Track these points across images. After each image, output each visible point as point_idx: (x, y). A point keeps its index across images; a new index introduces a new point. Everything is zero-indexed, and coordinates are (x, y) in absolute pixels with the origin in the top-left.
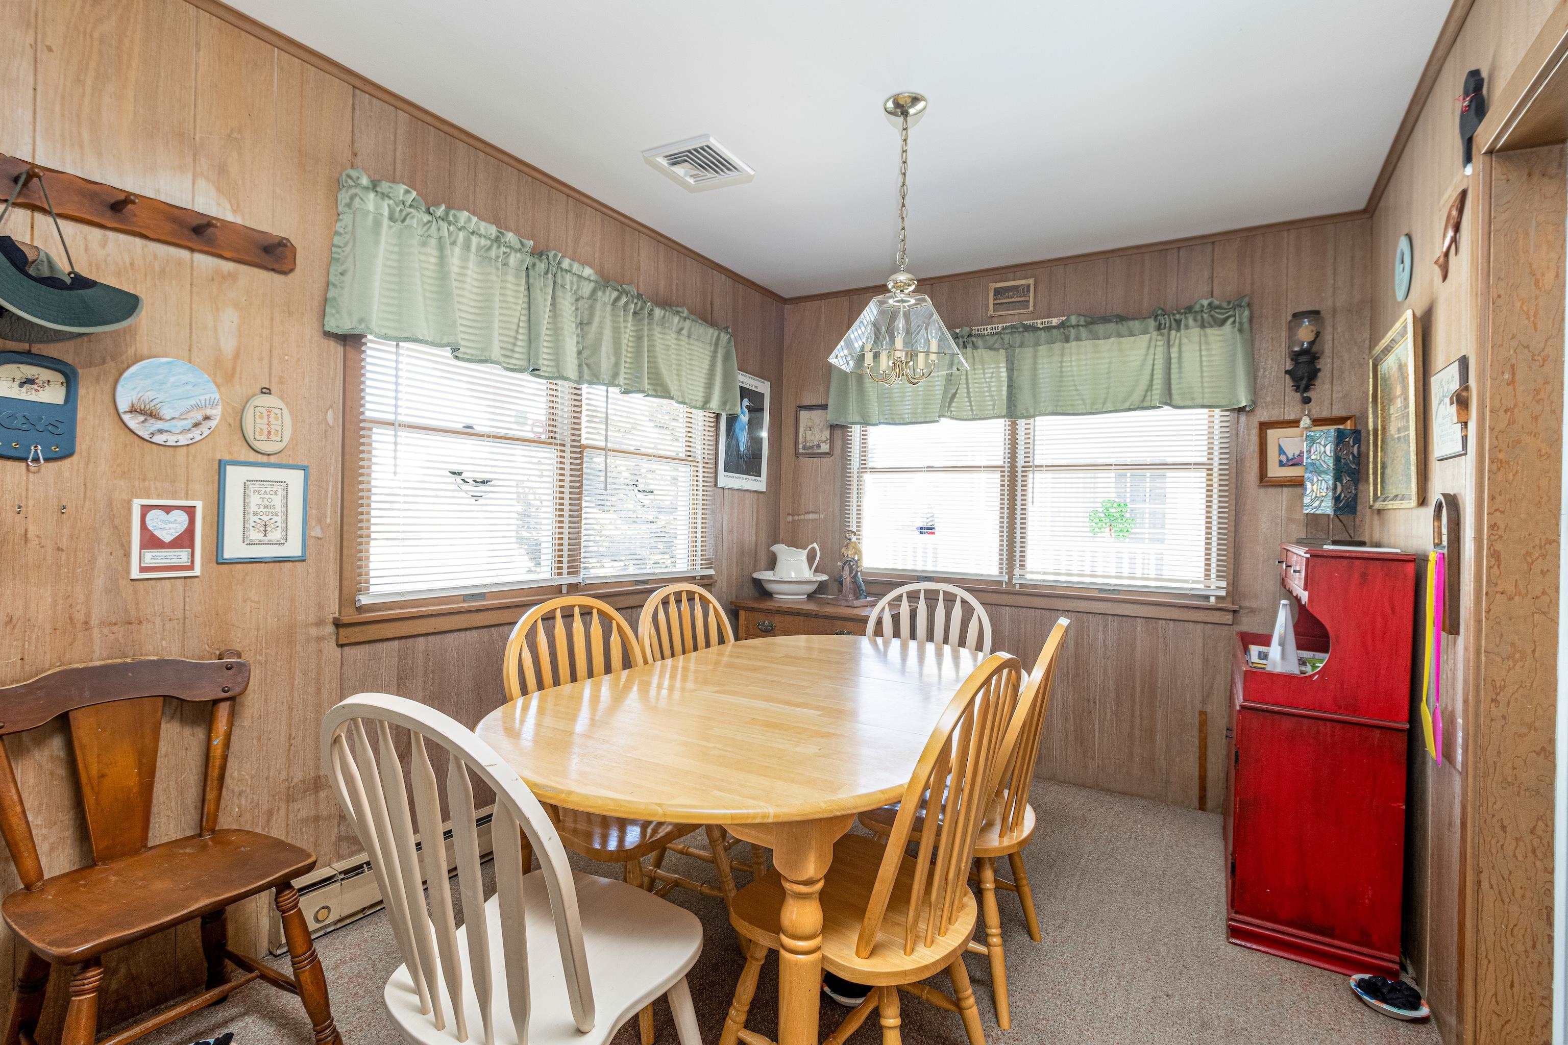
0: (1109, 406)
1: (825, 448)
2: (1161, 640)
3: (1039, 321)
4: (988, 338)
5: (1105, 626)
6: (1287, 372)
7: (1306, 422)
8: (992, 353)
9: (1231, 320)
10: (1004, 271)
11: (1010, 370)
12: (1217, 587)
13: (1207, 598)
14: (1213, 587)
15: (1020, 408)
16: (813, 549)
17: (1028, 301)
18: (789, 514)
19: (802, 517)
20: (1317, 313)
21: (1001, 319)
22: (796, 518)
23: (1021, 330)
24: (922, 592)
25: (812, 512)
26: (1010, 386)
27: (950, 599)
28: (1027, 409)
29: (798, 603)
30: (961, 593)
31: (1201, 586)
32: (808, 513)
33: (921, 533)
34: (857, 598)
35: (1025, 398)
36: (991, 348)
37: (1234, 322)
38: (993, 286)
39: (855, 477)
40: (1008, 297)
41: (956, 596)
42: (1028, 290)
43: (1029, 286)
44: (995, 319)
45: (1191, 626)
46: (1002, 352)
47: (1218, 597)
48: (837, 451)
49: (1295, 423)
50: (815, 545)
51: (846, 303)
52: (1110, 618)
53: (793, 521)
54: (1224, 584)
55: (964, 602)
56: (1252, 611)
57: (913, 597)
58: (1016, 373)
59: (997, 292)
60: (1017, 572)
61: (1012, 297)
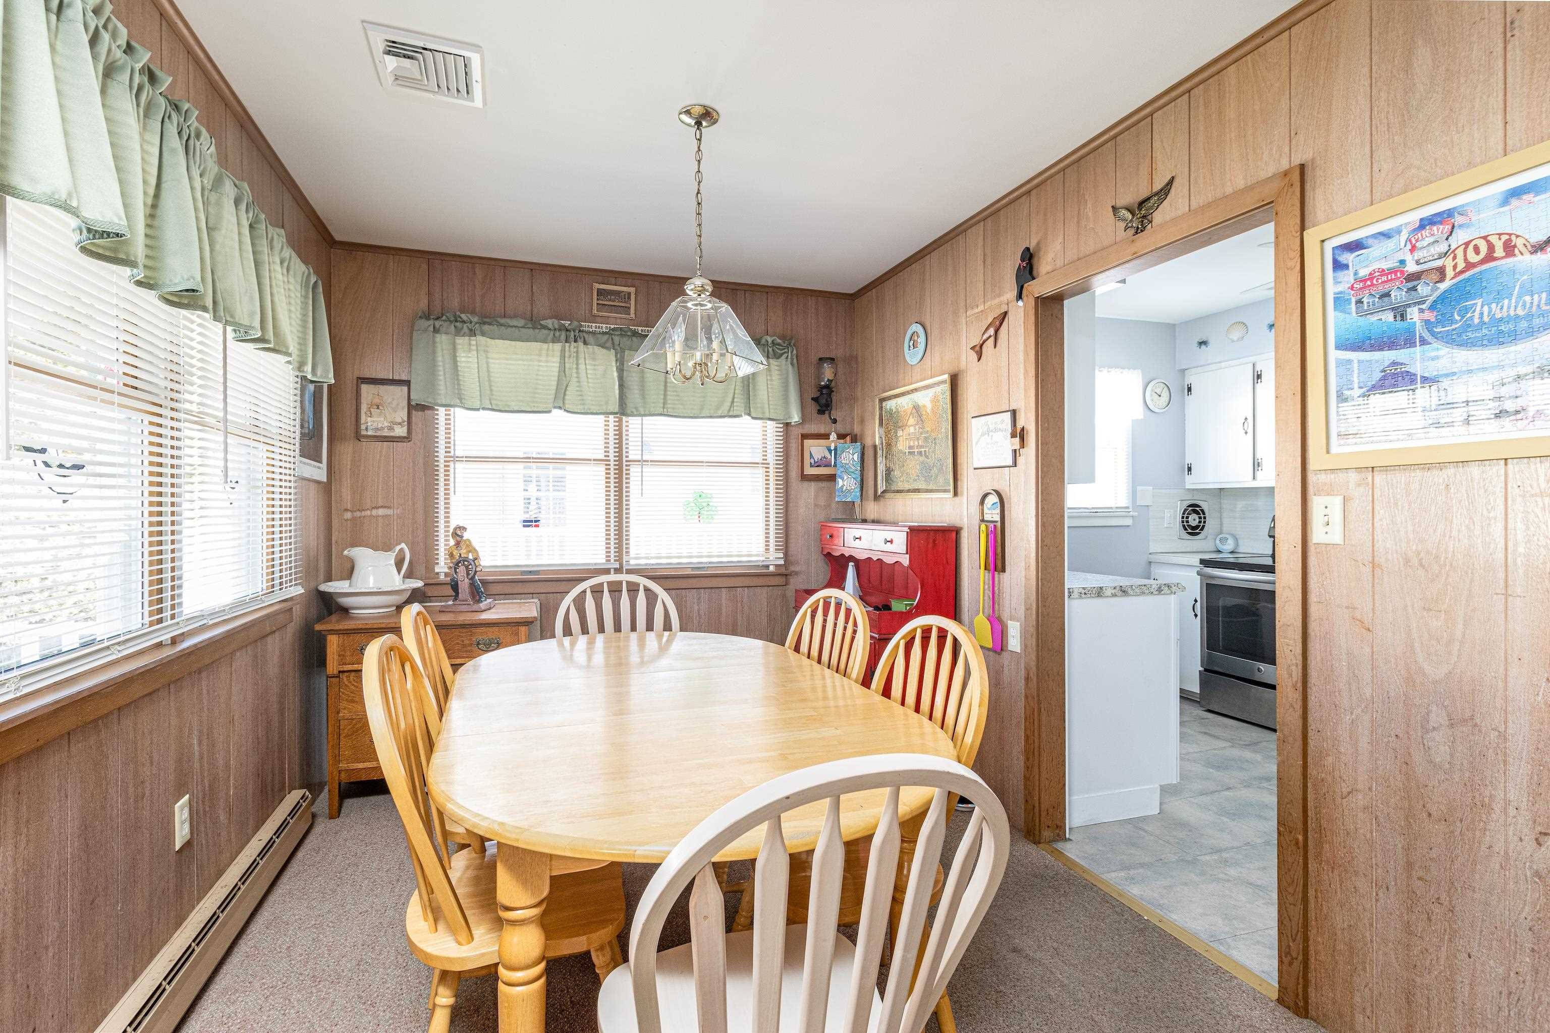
0: (706, 412)
1: (401, 431)
2: (739, 605)
3: (640, 329)
4: (599, 336)
5: (699, 599)
6: (813, 399)
7: (833, 436)
8: (604, 351)
9: (786, 355)
10: (607, 274)
11: (621, 370)
12: (775, 558)
13: (768, 567)
14: (771, 558)
15: (630, 407)
16: (401, 550)
17: (629, 308)
18: (347, 510)
19: (368, 513)
20: (833, 359)
21: (606, 320)
22: (358, 514)
23: (629, 333)
24: (605, 585)
25: (382, 507)
26: (621, 386)
27: (633, 589)
28: (636, 408)
29: (383, 617)
30: (643, 582)
31: (763, 558)
32: (377, 508)
33: (524, 526)
34: (479, 601)
35: (634, 396)
36: (603, 346)
37: (787, 358)
38: (597, 286)
39: (442, 466)
40: (610, 300)
41: (638, 585)
42: (629, 298)
43: (629, 294)
44: (599, 319)
45: (758, 590)
46: (613, 351)
47: (776, 566)
48: (417, 436)
49: (826, 436)
50: (403, 545)
51: (425, 266)
52: (702, 591)
53: (354, 519)
54: (781, 555)
55: (647, 590)
56: (797, 573)
57: (597, 591)
58: (625, 374)
59: (600, 292)
60: (625, 558)
61: (614, 301)
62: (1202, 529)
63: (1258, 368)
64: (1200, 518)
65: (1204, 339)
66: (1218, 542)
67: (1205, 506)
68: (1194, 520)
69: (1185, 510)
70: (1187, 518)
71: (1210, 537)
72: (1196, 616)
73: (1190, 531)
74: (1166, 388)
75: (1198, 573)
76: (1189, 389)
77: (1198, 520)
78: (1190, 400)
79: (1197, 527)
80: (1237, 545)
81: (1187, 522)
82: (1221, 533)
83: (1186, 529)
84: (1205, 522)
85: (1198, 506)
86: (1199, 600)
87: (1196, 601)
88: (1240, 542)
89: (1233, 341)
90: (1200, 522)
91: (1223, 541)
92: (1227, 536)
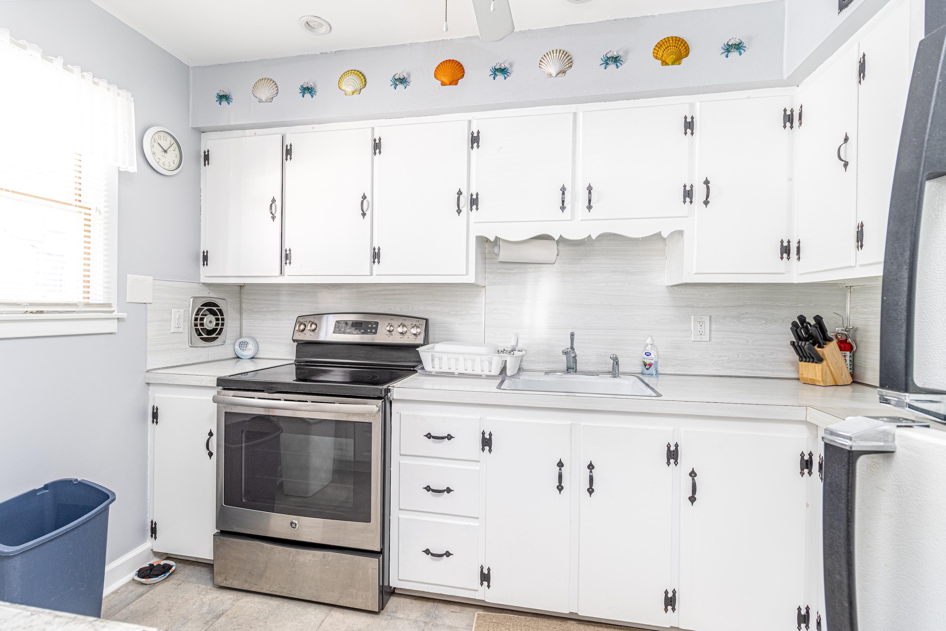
62: (219, 333)
63: (287, 142)
64: (217, 319)
65: (226, 92)
66: (237, 347)
67: (222, 305)
68: (209, 322)
69: (199, 310)
70: (202, 319)
71: (228, 342)
72: (211, 454)
73: (205, 336)
74: (175, 145)
75: (215, 400)
76: (207, 158)
77: (214, 322)
78: (206, 171)
79: (214, 330)
80: (257, 350)
81: (202, 325)
82: (241, 337)
83: (200, 334)
84: (223, 324)
85: (215, 305)
86: (214, 432)
87: (211, 434)
88: (261, 347)
89: (260, 101)
90: (217, 325)
91: (243, 345)
92: (247, 340)
